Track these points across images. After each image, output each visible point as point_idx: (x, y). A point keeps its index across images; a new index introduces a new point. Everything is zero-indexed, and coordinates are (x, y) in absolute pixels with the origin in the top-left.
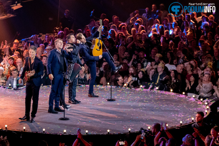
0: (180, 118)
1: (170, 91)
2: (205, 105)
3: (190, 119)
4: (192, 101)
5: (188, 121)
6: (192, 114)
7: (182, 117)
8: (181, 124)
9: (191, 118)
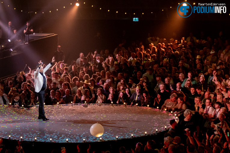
0: (155, 127)
1: (147, 106)
2: (174, 116)
3: (163, 128)
4: (164, 113)
5: (162, 129)
6: (165, 124)
7: (157, 126)
8: (157, 131)
9: (165, 127)
